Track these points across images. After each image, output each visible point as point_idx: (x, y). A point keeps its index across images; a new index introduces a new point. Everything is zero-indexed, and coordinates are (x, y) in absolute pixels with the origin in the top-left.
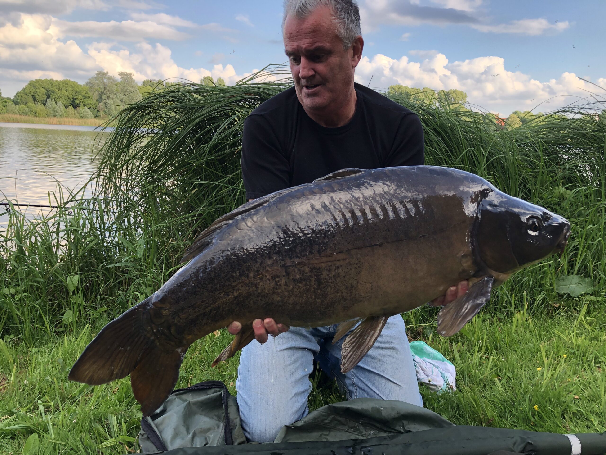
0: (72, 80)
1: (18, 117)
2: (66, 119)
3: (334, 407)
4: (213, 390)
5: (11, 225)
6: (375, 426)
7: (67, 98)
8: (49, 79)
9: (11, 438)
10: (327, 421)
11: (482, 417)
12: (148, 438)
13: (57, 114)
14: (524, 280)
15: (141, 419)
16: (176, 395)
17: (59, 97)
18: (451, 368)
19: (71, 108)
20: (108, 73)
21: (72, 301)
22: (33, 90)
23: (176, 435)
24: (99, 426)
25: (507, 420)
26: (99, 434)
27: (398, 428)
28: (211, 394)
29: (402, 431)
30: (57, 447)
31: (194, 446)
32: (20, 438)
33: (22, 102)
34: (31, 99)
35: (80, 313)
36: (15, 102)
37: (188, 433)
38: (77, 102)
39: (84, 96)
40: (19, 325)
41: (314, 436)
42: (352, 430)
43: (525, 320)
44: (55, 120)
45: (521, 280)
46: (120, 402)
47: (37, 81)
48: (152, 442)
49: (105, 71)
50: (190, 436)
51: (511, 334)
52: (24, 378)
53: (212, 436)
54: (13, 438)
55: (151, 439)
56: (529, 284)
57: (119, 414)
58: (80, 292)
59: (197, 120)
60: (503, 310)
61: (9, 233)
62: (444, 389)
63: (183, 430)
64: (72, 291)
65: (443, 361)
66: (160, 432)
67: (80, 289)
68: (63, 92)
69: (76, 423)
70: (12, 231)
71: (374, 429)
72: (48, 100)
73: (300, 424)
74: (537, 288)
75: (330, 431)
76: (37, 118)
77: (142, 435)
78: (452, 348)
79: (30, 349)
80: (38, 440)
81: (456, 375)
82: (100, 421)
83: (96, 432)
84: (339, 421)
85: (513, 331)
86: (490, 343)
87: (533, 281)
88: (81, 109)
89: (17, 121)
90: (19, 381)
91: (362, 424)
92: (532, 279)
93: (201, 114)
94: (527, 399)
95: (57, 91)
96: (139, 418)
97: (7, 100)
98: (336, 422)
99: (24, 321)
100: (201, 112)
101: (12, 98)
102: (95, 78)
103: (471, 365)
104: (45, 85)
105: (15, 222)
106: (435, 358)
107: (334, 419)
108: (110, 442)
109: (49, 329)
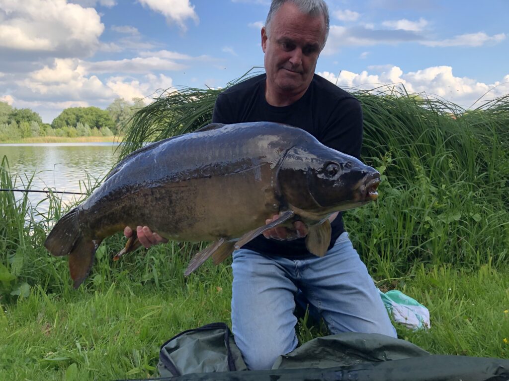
0: (96, 107)
1: (55, 138)
2: (92, 138)
3: (322, 339)
4: (218, 330)
5: (51, 208)
6: (359, 356)
7: (92, 120)
8: (78, 107)
9: (55, 369)
10: (317, 352)
11: (456, 349)
12: (166, 367)
13: (85, 133)
14: (487, 239)
15: (159, 353)
16: (187, 335)
17: (86, 121)
18: (425, 311)
19: (95, 128)
20: (123, 99)
21: (100, 267)
22: (66, 116)
23: (188, 364)
24: (126, 359)
25: (480, 352)
26: (126, 365)
27: (380, 357)
28: (217, 333)
29: (384, 359)
30: (92, 373)
31: (204, 372)
32: (62, 369)
33: (58, 126)
34: (65, 123)
35: (107, 276)
36: (53, 127)
37: (199, 363)
38: (100, 123)
39: (105, 118)
40: (59, 285)
41: (307, 364)
42: (339, 360)
43: (490, 273)
44: (83, 138)
45: (484, 239)
46: (142, 341)
47: (69, 109)
48: (169, 370)
49: (121, 98)
50: (200, 365)
51: (478, 284)
52: (64, 324)
53: (218, 365)
54: (56, 370)
55: (169, 368)
56: (492, 243)
57: (141, 349)
58: (106, 259)
59: (196, 117)
60: (469, 265)
61: (50, 216)
62: (420, 327)
63: (195, 361)
64: (100, 258)
65: (417, 305)
66: (176, 363)
67: (107, 256)
68: (90, 116)
69: (107, 356)
70: (53, 213)
71: (358, 359)
72: (78, 124)
73: (293, 355)
74: (499, 246)
75: (320, 361)
76: (70, 138)
77: (161, 365)
78: (424, 296)
79: (68, 304)
80: (77, 369)
81: (430, 316)
82: (126, 355)
83: (123, 363)
84: (327, 352)
85: (480, 282)
86: (459, 292)
87: (495, 240)
88: (103, 129)
89: (54, 141)
90: (61, 327)
91: (348, 354)
92: (494, 238)
93: (199, 112)
94: (497, 335)
95: (85, 116)
96: (157, 353)
97: (46, 126)
98: (325, 353)
99: (64, 282)
100: (199, 110)
101: (51, 123)
102: (114, 104)
103: (444, 308)
104: (75, 112)
105: (54, 206)
106: (410, 304)
107: (323, 350)
108: (135, 371)
109: (83, 289)
